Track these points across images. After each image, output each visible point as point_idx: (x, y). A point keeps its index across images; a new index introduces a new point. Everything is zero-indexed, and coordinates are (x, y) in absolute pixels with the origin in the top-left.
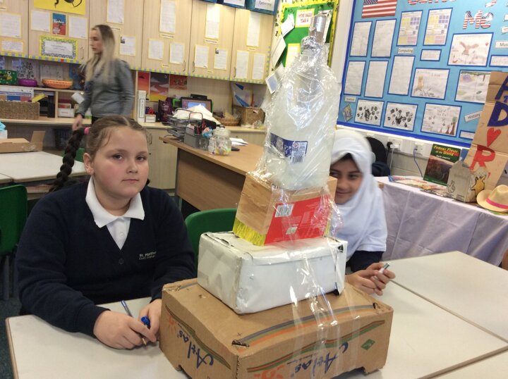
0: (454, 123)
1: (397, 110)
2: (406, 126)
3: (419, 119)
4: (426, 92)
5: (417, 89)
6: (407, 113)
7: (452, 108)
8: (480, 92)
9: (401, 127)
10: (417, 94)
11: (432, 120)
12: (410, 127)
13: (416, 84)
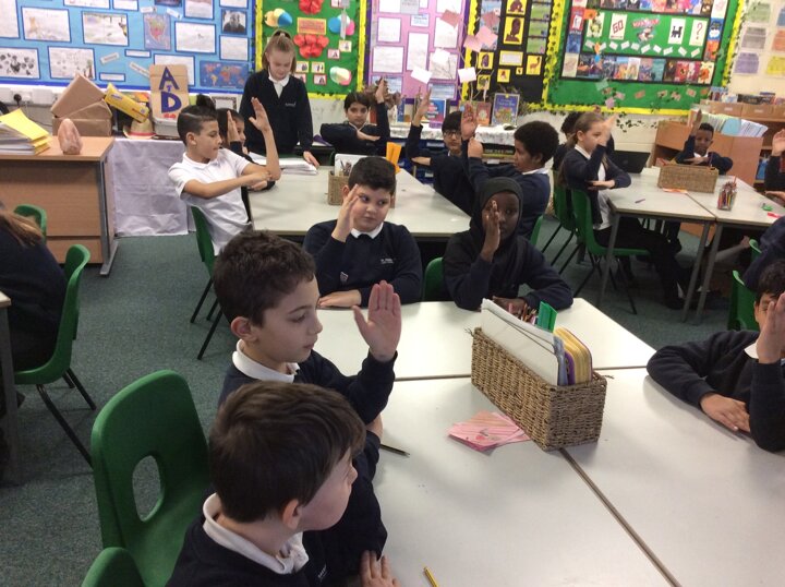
0: (90, 67)
1: (9, 55)
2: (28, 73)
3: (45, 63)
4: (44, 34)
5: (31, 31)
6: (26, 59)
7: (83, 51)
8: (110, 34)
9: (22, 74)
10: (33, 36)
11: (62, 64)
12: (35, 74)
13: (27, 26)
